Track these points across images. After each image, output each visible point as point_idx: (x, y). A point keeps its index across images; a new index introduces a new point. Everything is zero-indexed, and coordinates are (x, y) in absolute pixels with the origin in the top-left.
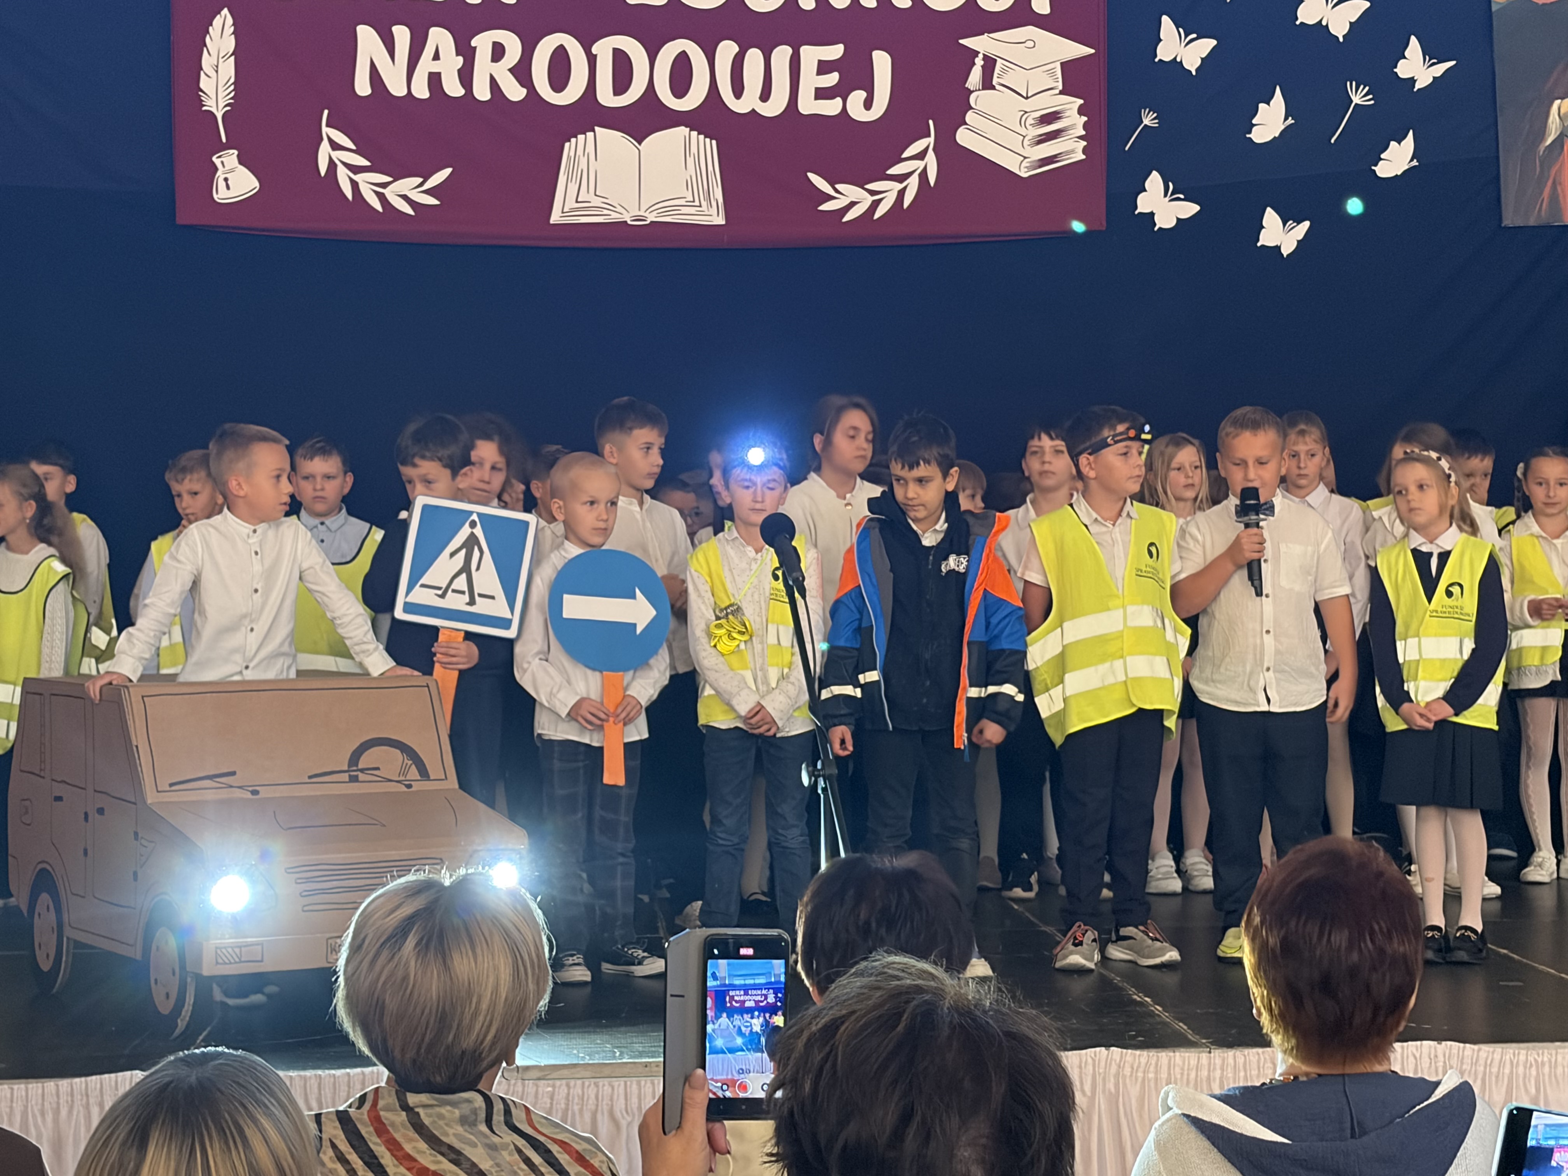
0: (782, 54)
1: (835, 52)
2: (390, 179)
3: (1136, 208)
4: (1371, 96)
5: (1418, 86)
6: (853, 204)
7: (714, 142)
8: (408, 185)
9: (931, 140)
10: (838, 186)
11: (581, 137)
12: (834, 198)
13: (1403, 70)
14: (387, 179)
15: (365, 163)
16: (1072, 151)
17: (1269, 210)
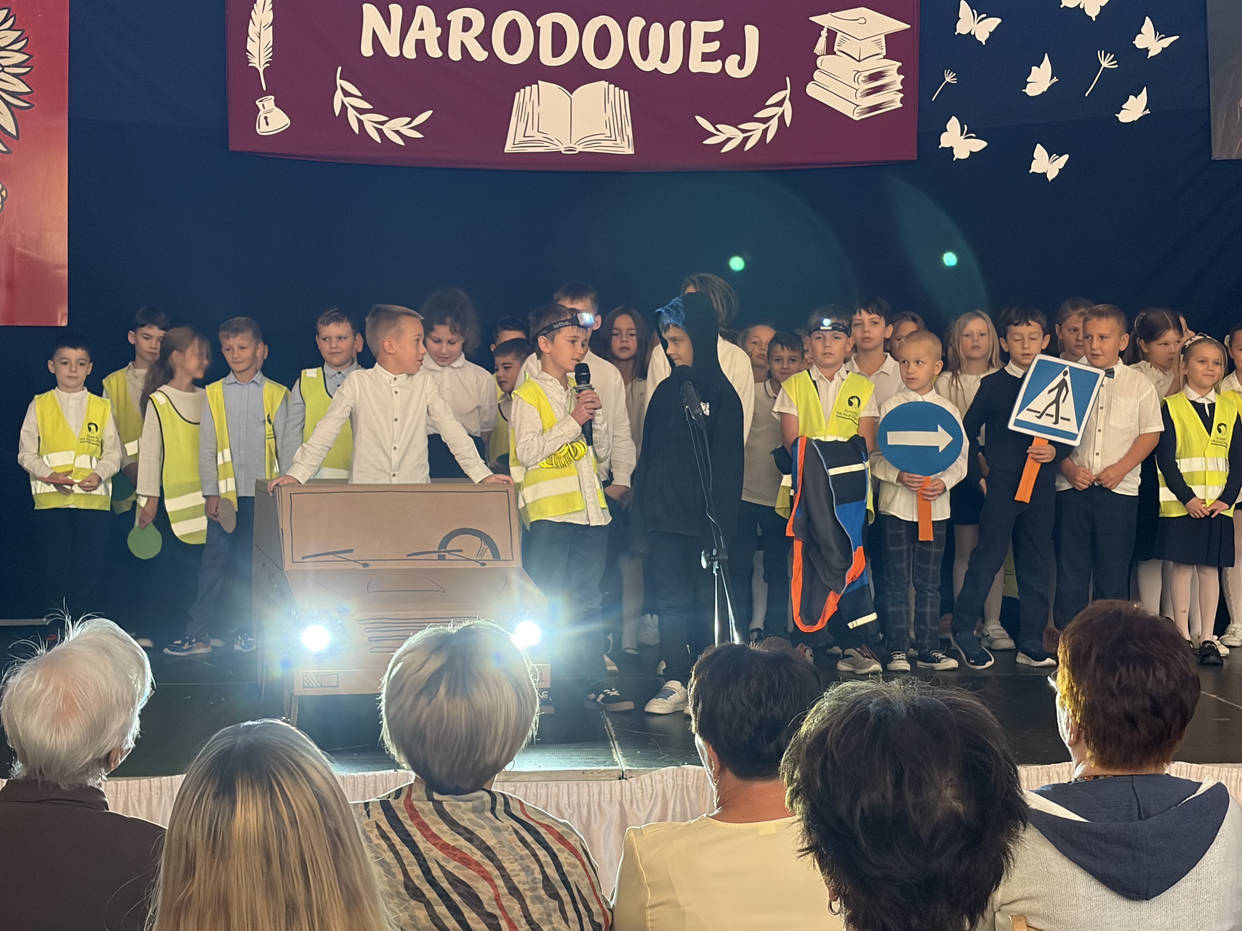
0: (678, 27)
1: (717, 26)
2: (387, 119)
3: (940, 143)
4: (1115, 62)
5: (1151, 54)
6: (729, 140)
7: (626, 93)
8: (400, 123)
9: (788, 92)
10: (718, 126)
11: (528, 88)
12: (715, 135)
13: (1140, 42)
14: (384, 118)
15: (369, 106)
16: (892, 101)
17: (1039, 146)
